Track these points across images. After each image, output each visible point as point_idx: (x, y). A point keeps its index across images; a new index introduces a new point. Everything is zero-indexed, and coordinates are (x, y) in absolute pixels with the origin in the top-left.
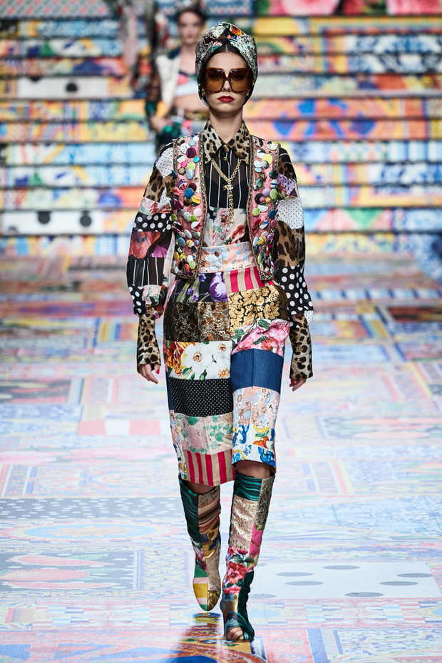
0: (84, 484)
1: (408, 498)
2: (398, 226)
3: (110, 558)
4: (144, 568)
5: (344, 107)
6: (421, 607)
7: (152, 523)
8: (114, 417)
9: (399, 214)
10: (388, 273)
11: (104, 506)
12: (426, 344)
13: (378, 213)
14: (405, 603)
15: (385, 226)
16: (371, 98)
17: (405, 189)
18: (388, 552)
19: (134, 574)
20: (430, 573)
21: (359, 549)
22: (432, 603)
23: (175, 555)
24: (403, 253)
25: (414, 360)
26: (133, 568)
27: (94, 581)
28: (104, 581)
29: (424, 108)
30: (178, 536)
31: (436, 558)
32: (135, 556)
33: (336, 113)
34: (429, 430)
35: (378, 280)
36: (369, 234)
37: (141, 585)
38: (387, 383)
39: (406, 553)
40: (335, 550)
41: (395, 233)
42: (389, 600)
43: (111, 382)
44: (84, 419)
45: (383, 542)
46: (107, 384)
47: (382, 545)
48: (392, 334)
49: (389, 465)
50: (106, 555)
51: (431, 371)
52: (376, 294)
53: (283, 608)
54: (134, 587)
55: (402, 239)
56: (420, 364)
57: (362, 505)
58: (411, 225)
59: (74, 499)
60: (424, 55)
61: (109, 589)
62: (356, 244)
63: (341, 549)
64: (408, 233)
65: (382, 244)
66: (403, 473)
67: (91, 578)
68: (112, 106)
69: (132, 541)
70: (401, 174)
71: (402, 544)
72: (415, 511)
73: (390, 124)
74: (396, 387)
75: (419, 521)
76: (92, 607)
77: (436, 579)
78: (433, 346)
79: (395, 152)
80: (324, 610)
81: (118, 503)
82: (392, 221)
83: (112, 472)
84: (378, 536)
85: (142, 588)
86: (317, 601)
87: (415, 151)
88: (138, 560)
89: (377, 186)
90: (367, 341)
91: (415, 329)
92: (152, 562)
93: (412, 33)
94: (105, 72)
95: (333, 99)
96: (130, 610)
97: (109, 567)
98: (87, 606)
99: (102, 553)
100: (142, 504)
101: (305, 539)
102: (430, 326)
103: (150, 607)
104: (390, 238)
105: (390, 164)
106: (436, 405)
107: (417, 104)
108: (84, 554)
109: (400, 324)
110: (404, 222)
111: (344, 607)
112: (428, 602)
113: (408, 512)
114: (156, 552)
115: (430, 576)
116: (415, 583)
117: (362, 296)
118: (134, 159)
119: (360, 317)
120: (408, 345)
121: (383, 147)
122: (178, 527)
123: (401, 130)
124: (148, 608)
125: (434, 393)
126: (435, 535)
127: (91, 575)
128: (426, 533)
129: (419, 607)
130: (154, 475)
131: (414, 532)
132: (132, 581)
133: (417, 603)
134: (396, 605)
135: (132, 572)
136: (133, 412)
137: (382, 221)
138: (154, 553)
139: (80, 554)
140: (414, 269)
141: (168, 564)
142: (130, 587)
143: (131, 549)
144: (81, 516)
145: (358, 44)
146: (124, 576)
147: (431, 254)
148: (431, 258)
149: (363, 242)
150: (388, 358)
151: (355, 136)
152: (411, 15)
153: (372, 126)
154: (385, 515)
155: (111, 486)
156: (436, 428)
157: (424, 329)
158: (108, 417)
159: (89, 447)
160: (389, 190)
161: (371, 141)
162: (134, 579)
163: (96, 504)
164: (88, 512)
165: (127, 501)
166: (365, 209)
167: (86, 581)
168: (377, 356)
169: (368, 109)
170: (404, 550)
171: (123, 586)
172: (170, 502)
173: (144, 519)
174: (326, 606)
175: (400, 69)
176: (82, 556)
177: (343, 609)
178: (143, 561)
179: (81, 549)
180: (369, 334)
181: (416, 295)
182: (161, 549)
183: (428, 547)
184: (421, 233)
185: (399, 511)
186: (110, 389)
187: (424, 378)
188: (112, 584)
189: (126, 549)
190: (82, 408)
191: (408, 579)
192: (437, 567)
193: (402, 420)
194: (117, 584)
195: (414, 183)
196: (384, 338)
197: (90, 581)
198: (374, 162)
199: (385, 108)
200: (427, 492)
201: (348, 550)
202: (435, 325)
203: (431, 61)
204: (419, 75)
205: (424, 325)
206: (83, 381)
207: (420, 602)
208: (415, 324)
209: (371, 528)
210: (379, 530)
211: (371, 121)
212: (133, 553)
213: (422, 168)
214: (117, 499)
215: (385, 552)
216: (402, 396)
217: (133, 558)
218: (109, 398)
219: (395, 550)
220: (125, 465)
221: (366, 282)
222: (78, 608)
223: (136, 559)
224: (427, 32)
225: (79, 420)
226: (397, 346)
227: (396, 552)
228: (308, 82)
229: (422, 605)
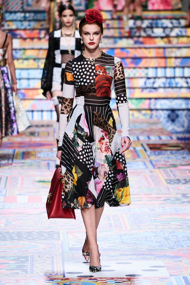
0: (6, 225)
1: (154, 231)
2: (152, 107)
3: (18, 259)
4: (34, 263)
5: (128, 52)
6: (160, 281)
7: (37, 243)
8: (21, 194)
9: (152, 101)
10: (148, 129)
11: (16, 235)
12: (164, 161)
13: (143, 101)
14: (153, 279)
15: (146, 107)
16: (140, 48)
17: (156, 90)
18: (145, 256)
19: (29, 266)
20: (164, 265)
21: (132, 255)
22: (165, 279)
23: (48, 258)
24: (154, 119)
25: (159, 168)
26: (28, 264)
27: (10, 270)
28: (15, 270)
29: (164, 53)
30: (49, 249)
31: (167, 259)
32: (29, 258)
33: (124, 55)
34: (165, 200)
35: (143, 132)
36: (139, 110)
37: (32, 271)
38: (146, 178)
39: (154, 256)
40: (121, 255)
41: (151, 110)
42: (145, 278)
43: (20, 178)
44: (7, 195)
45: (143, 251)
46: (18, 179)
47: (143, 253)
48: (149, 156)
49: (146, 216)
50: (16, 258)
51: (166, 173)
52: (142, 138)
53: (97, 281)
54: (29, 272)
55: (154, 112)
56: (161, 170)
57: (134, 234)
58: (158, 107)
59: (2, 232)
60: (165, 28)
61: (17, 273)
62: (133, 115)
63: (124, 255)
64: (157, 110)
65: (145, 115)
66: (153, 220)
67: (9, 268)
68: (22, 52)
69: (28, 251)
70: (154, 83)
71: (152, 252)
72: (158, 237)
73: (149, 60)
74: (150, 180)
75: (160, 242)
76: (9, 281)
77: (167, 268)
78: (168, 162)
79: (151, 73)
80: (116, 282)
81: (22, 234)
82: (150, 104)
83: (19, 220)
84: (141, 249)
85: (32, 273)
86: (112, 279)
87: (160, 72)
88: (31, 260)
89: (143, 89)
90: (137, 159)
91: (159, 154)
92: (37, 261)
93: (159, 18)
94: (19, 37)
95: (122, 49)
96: (27, 283)
97: (17, 263)
98: (7, 281)
99: (14, 257)
100: (33, 234)
101: (108, 250)
102: (166, 153)
103: (36, 281)
104: (149, 112)
105: (149, 78)
106: (168, 189)
107: (161, 51)
108: (6, 257)
109: (152, 151)
110: (155, 105)
111: (125, 281)
112: (163, 279)
113: (154, 238)
114: (39, 256)
115: (164, 267)
116: (157, 270)
117: (136, 139)
118: (31, 76)
119: (134, 148)
120: (156, 161)
121: (146, 71)
122: (49, 245)
123: (154, 63)
124: (35, 282)
125: (168, 183)
126: (167, 248)
127: (9, 267)
128: (163, 247)
129: (159, 281)
130: (39, 221)
131: (157, 247)
132: (28, 269)
133: (158, 279)
134: (149, 280)
135: (28, 265)
136: (30, 192)
137: (145, 104)
138: (38, 257)
139: (4, 257)
140: (160, 126)
141: (44, 262)
142: (27, 272)
143: (28, 255)
144: (5, 240)
145: (134, 24)
146: (24, 267)
147: (167, 119)
148: (167, 121)
149: (136, 114)
150: (147, 167)
151: (133, 66)
152: (159, 10)
153: (141, 61)
154: (144, 239)
155: (19, 226)
156: (168, 199)
157: (164, 154)
158: (18, 194)
159: (9, 208)
160: (148, 90)
161: (140, 68)
162: (29, 269)
163: (12, 234)
164: (8, 238)
165: (26, 233)
166: (137, 99)
167: (7, 270)
168: (142, 166)
169: (139, 53)
170: (152, 255)
171: (24, 272)
172: (46, 233)
173: (34, 241)
174: (116, 281)
175: (153, 35)
176: (5, 258)
177: (124, 282)
178: (33, 260)
179: (5, 255)
180: (138, 156)
181: (160, 139)
182: (42, 255)
183: (163, 254)
184: (163, 110)
185: (151, 237)
186: (19, 182)
187: (163, 176)
188: (19, 271)
189: (25, 255)
190: (6, 190)
191: (154, 268)
192: (167, 263)
193: (152, 195)
194: (20, 271)
195: (160, 87)
196: (145, 158)
197: (8, 270)
198: (142, 78)
199: (146, 53)
200: (163, 228)
201: (127, 255)
202: (169, 152)
203: (167, 31)
204: (162, 38)
205: (164, 152)
206: (7, 178)
207: (159, 279)
208: (159, 151)
209: (138, 245)
210: (141, 246)
211: (140, 58)
212: (28, 257)
213: (164, 80)
214: (21, 232)
215: (144, 256)
216: (153, 184)
217: (28, 259)
218: (19, 186)
219: (149, 255)
220: (26, 216)
221: (137, 132)
222: (3, 282)
223: (30, 259)
224: (166, 18)
225: (5, 196)
226: (151, 162)
227: (149, 256)
228: (111, 41)
229: (160, 280)
